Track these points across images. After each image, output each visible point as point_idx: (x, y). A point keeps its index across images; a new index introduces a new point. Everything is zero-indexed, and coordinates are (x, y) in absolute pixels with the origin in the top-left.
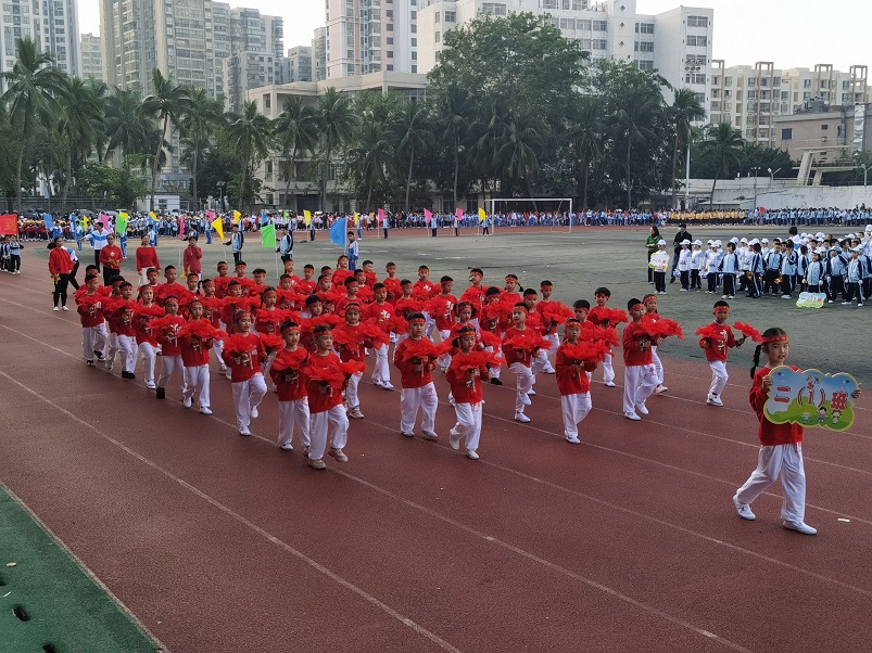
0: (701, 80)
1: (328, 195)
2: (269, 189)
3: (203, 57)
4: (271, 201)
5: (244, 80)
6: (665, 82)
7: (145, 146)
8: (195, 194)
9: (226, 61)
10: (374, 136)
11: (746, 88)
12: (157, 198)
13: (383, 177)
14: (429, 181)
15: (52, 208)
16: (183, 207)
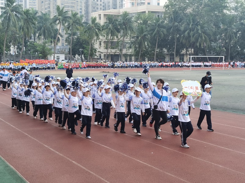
1: (123, 55)
2: (100, 52)
4: (100, 57)
5: (90, 9)
8: (71, 54)
12: (56, 55)
13: (145, 47)
14: (164, 49)
15: (16, 59)
16: (66, 59)
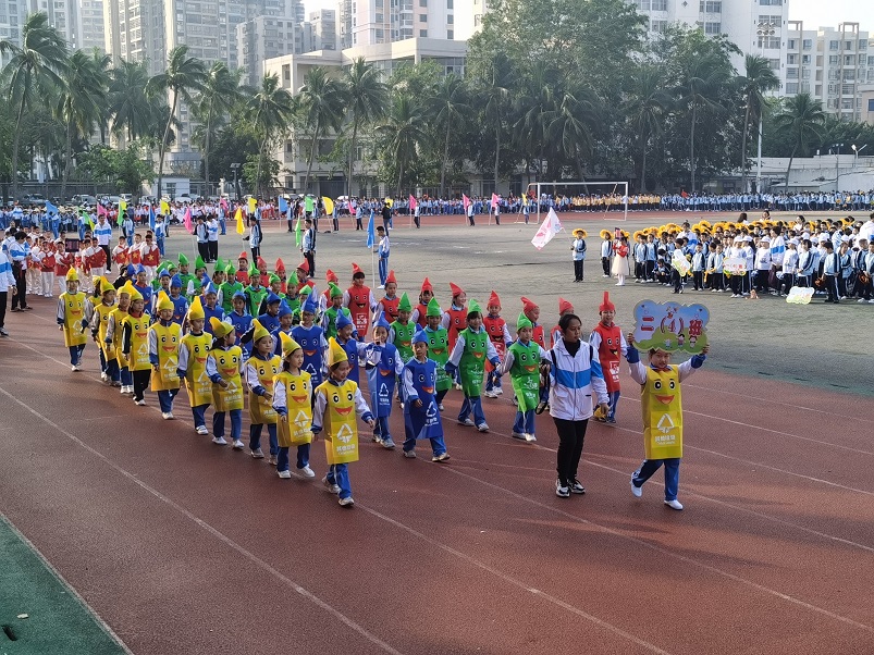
0: (776, 44)
1: (354, 178)
2: (289, 171)
3: (215, 22)
4: (291, 184)
5: (261, 48)
6: (734, 48)
7: (152, 124)
8: (207, 176)
9: (241, 27)
10: (406, 111)
11: (827, 53)
12: (165, 181)
13: (416, 158)
14: (467, 160)
15: (50, 194)
16: (193, 191)
